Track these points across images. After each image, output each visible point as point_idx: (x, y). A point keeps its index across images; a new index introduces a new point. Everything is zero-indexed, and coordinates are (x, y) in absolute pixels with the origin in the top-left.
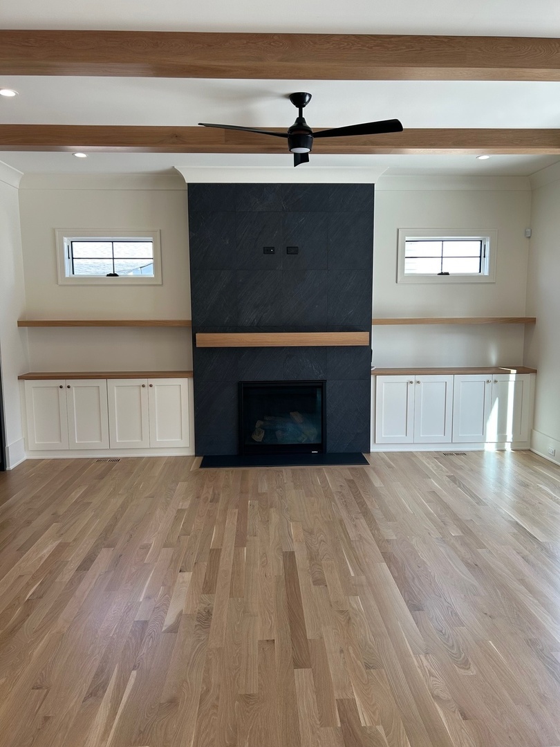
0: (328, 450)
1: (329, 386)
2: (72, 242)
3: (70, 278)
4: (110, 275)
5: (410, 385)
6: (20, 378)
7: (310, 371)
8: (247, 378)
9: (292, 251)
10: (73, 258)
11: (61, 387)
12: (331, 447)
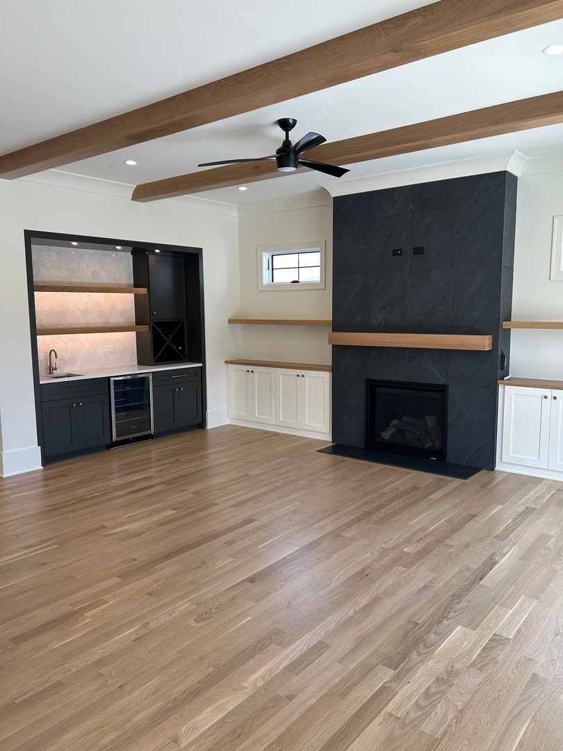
0: (448, 459)
1: (451, 391)
2: (272, 256)
3: (268, 285)
4: (293, 282)
5: (544, 400)
6: (226, 362)
7: (432, 374)
8: (374, 376)
9: (419, 251)
10: (273, 269)
11: (248, 371)
12: (451, 456)
